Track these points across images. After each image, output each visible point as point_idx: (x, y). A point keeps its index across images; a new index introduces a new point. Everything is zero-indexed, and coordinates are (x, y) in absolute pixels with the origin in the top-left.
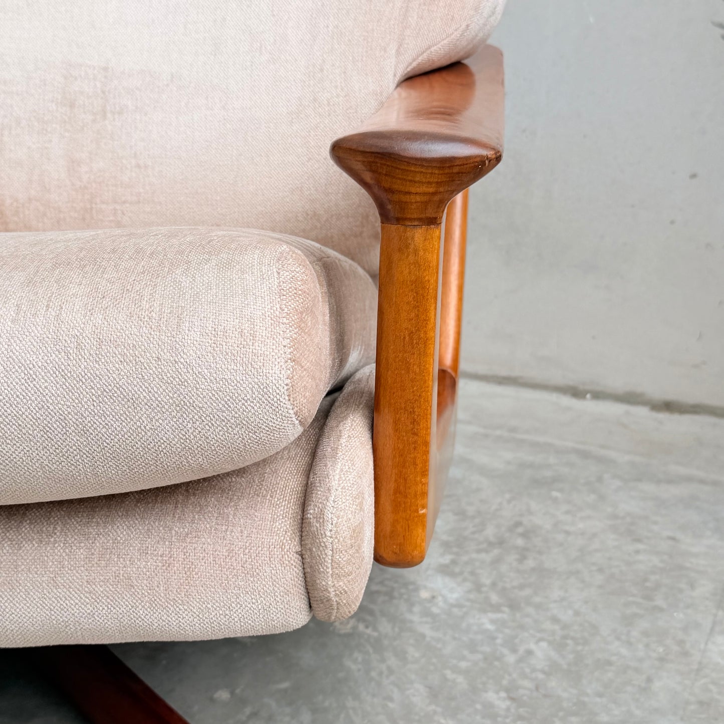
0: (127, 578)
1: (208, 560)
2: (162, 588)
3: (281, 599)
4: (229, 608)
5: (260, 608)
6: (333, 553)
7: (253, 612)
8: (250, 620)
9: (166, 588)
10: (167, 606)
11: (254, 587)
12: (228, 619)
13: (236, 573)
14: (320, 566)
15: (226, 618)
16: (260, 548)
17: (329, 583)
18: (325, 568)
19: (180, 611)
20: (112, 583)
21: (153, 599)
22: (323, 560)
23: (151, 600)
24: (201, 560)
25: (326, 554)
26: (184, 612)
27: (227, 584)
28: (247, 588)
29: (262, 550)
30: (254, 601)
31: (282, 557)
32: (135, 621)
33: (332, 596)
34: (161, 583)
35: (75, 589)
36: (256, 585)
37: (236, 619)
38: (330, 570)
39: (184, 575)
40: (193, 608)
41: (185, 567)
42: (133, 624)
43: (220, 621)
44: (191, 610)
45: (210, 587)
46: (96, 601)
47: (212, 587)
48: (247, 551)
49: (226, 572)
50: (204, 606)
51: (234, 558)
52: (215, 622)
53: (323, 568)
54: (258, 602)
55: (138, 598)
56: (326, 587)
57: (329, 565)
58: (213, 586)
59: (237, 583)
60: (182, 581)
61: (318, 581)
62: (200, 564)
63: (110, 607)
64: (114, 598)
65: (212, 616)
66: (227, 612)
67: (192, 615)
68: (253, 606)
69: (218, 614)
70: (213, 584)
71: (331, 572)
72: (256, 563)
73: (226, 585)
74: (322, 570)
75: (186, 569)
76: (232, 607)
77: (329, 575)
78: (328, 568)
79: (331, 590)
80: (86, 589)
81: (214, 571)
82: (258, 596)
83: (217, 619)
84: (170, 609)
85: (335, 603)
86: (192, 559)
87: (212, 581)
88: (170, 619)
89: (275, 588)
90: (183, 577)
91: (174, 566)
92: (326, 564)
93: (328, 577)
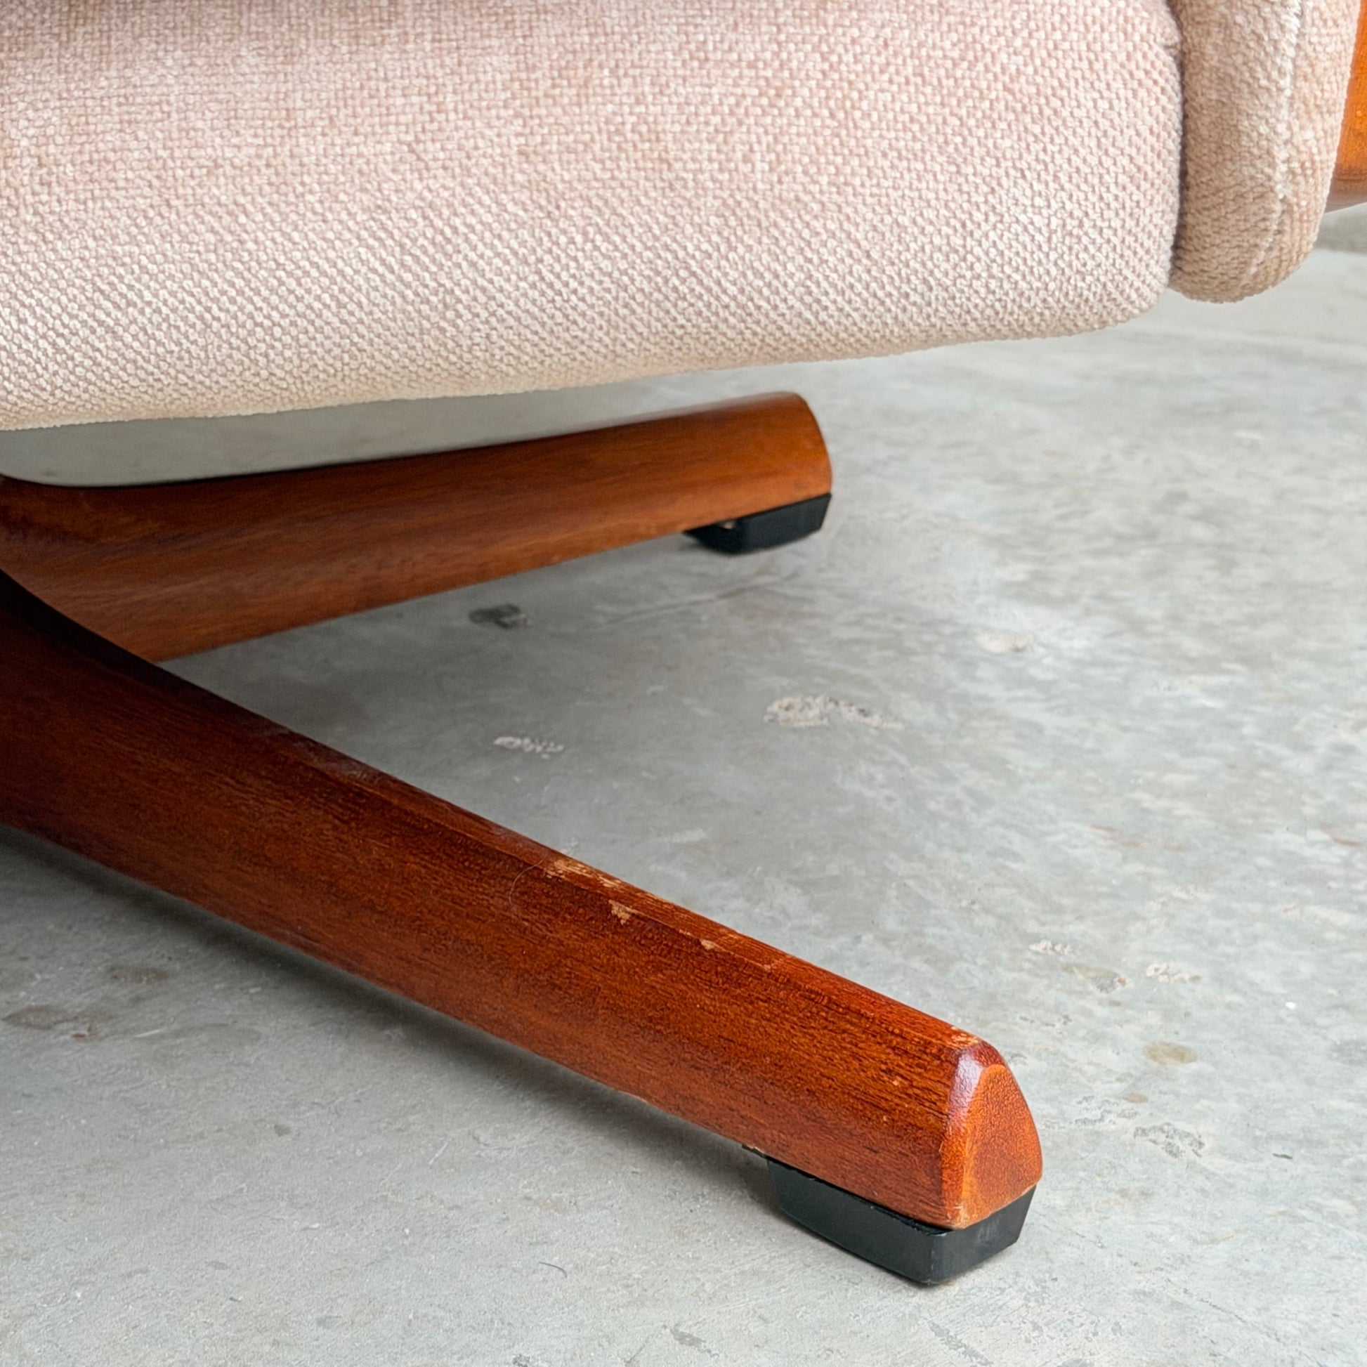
0: (646, 136)
1: (898, 72)
2: (759, 165)
3: (1116, 197)
4: (964, 225)
5: (1053, 226)
6: (1303, 25)
7: (1033, 239)
8: (1017, 269)
9: (770, 163)
10: (776, 225)
11: (1042, 156)
12: (955, 266)
13: (988, 112)
14: (1259, 69)
15: (948, 260)
16: (1058, 36)
17: (1281, 128)
18: (1275, 74)
19: (813, 240)
20: (599, 154)
21: (730, 202)
22: (1270, 49)
23: (724, 204)
24: (877, 75)
25: (1282, 27)
26: (824, 244)
27: (960, 146)
28: (1021, 157)
29: (1064, 40)
30: (1039, 201)
31: (1129, 57)
32: (666, 281)
33: (1278, 176)
34: (756, 147)
35: (485, 180)
36: (1049, 147)
37: (977, 265)
38: (1286, 82)
39: (828, 122)
40: (852, 229)
41: (827, 98)
42: (659, 290)
43: (932, 273)
44: (849, 235)
45: (911, 156)
46: (549, 214)
47: (915, 155)
48: (1018, 43)
49: (956, 110)
50: (888, 219)
51: (980, 67)
52: (913, 278)
53: (1269, 78)
54: (1049, 206)
55: (684, 198)
56: (1268, 140)
57: (1289, 66)
58: (920, 154)
59: (990, 143)
60: (820, 141)
61: (1246, 123)
62: (877, 87)
63: (591, 236)
64: (606, 202)
65: (909, 257)
66: (957, 241)
67: (850, 254)
68: (1036, 219)
69: (928, 248)
70: (918, 146)
71: (1288, 93)
72: (1049, 79)
73: (956, 149)
74: (1264, 82)
75: (832, 103)
76: (973, 221)
77: (1283, 100)
78: (1281, 73)
79: (1281, 154)
80: (519, 178)
81: (919, 108)
82: (1051, 185)
83: (924, 264)
84: (783, 233)
85: (1278, 207)
86: (849, 72)
87: (914, 138)
88: (779, 268)
89: (1104, 158)
90: (824, 126)
91: (794, 95)
92: (1278, 60)
93: (1279, 106)
